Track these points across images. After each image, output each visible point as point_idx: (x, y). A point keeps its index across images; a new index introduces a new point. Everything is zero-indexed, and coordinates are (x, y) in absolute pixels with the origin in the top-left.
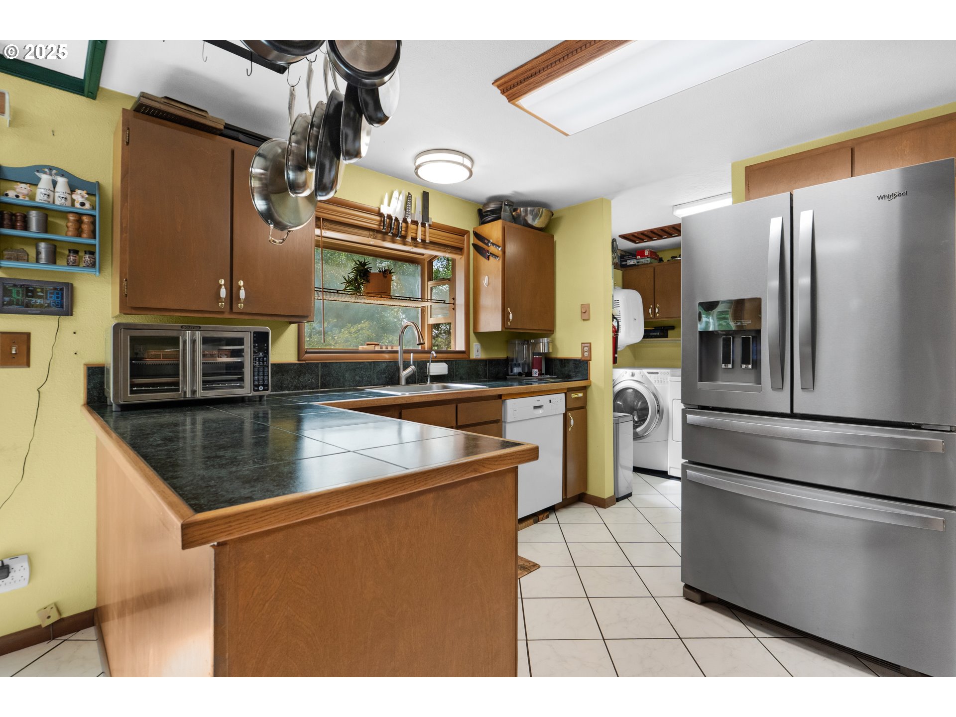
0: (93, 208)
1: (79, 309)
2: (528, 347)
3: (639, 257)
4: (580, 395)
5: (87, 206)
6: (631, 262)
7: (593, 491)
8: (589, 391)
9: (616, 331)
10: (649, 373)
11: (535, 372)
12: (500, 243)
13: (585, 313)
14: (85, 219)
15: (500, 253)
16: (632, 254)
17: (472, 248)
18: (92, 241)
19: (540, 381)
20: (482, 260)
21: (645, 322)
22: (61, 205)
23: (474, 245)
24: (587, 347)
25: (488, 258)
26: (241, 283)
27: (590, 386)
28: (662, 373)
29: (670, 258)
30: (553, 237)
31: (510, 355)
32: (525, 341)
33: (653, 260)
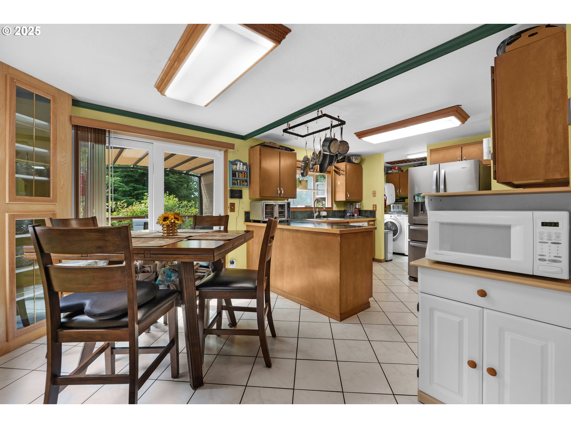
0: (247, 170)
1: (243, 197)
2: (352, 206)
3: (393, 170)
4: (373, 223)
5: (246, 170)
6: (390, 172)
7: (377, 257)
8: (376, 222)
9: (385, 201)
10: (397, 216)
11: (356, 215)
12: (345, 170)
13: (374, 194)
14: (246, 173)
15: (345, 174)
16: (391, 168)
17: (333, 171)
18: (247, 179)
19: (358, 218)
20: (337, 176)
21: (396, 196)
22: (242, 170)
23: (334, 170)
24: (375, 206)
25: (340, 175)
26: (282, 189)
27: (376, 220)
28: (402, 216)
29: (406, 170)
30: (362, 166)
31: (346, 209)
32: (351, 204)
33: (399, 171)
